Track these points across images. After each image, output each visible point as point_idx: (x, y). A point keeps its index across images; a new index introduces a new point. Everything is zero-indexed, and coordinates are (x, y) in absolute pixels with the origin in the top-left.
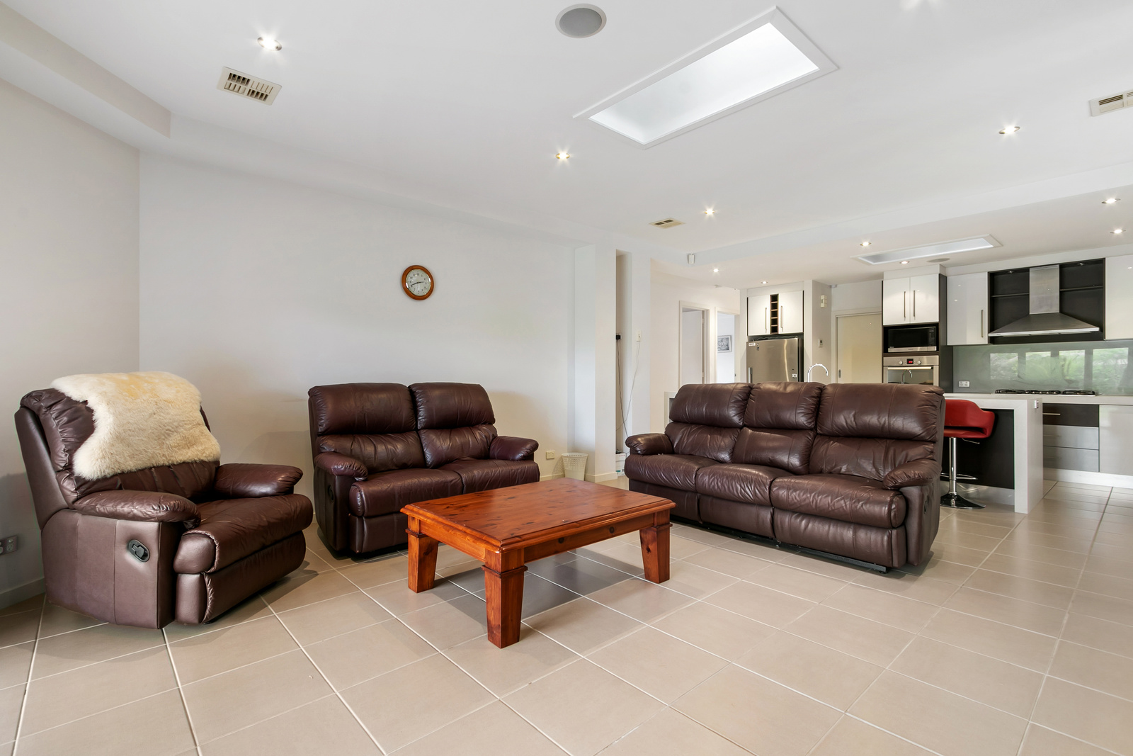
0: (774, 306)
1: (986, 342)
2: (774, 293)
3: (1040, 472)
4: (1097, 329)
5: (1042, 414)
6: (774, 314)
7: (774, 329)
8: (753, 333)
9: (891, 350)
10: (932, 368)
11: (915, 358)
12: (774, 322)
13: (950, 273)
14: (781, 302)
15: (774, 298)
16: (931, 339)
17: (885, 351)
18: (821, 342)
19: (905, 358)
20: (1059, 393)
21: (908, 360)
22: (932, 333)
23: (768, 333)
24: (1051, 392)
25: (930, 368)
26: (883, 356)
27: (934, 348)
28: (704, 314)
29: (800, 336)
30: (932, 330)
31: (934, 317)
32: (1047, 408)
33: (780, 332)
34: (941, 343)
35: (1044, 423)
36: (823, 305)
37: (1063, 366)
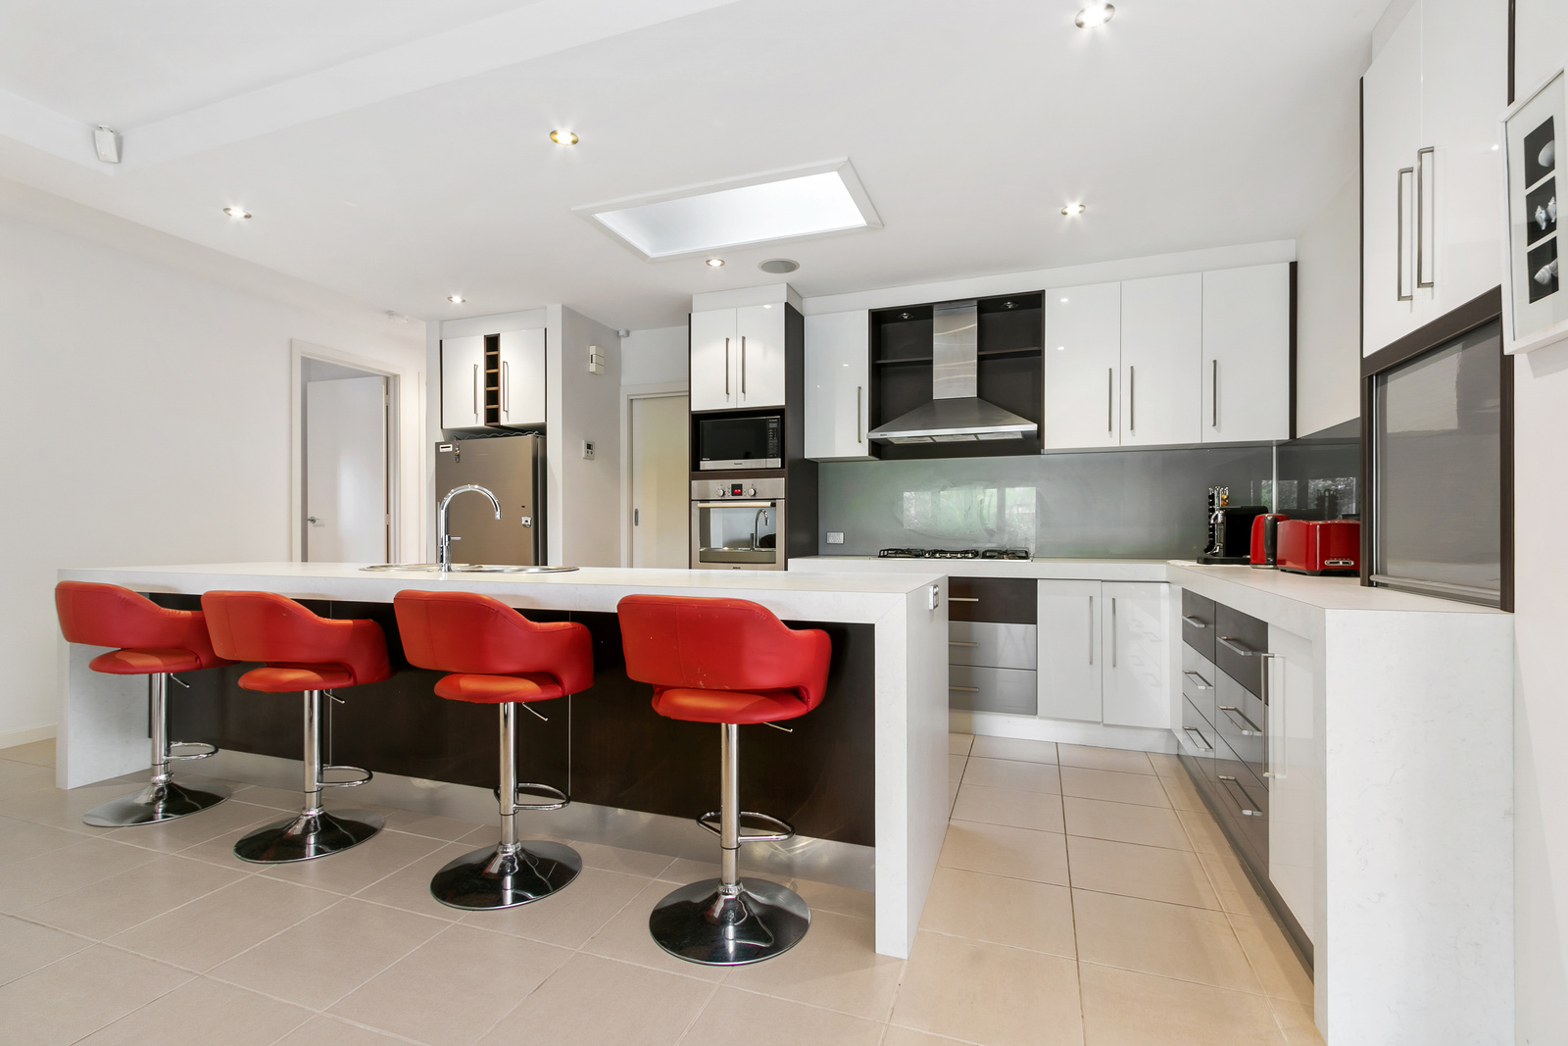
0: (492, 362)
1: (863, 451)
2: (492, 332)
3: (941, 717)
4: (1033, 427)
5: (947, 599)
6: (492, 380)
7: (492, 415)
8: (452, 423)
9: (706, 465)
10: (773, 505)
11: (746, 483)
12: (492, 398)
13: (809, 308)
14: (505, 353)
15: (492, 343)
16: (773, 442)
17: (695, 466)
18: (589, 447)
19: (728, 483)
20: (976, 554)
21: (734, 487)
22: (773, 429)
23: (480, 422)
24: (964, 554)
25: (769, 504)
26: (692, 478)
27: (776, 463)
28: (390, 383)
29: (540, 430)
30: (773, 423)
31: (776, 398)
32: (957, 586)
33: (504, 421)
34: (791, 451)
35: (951, 618)
36: (592, 368)
37: (982, 502)
